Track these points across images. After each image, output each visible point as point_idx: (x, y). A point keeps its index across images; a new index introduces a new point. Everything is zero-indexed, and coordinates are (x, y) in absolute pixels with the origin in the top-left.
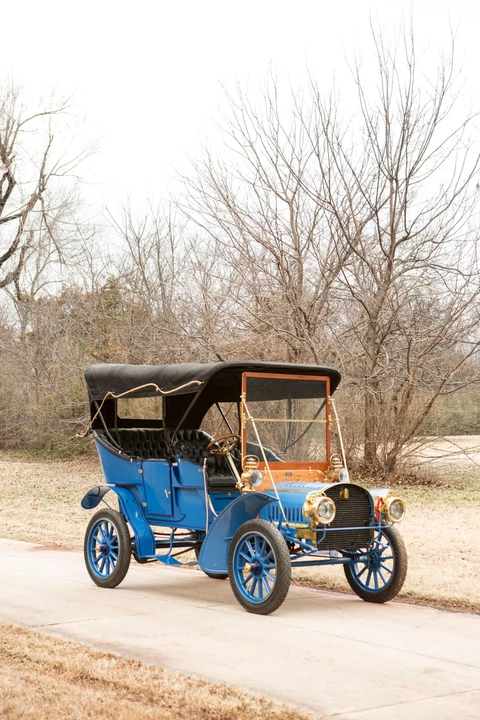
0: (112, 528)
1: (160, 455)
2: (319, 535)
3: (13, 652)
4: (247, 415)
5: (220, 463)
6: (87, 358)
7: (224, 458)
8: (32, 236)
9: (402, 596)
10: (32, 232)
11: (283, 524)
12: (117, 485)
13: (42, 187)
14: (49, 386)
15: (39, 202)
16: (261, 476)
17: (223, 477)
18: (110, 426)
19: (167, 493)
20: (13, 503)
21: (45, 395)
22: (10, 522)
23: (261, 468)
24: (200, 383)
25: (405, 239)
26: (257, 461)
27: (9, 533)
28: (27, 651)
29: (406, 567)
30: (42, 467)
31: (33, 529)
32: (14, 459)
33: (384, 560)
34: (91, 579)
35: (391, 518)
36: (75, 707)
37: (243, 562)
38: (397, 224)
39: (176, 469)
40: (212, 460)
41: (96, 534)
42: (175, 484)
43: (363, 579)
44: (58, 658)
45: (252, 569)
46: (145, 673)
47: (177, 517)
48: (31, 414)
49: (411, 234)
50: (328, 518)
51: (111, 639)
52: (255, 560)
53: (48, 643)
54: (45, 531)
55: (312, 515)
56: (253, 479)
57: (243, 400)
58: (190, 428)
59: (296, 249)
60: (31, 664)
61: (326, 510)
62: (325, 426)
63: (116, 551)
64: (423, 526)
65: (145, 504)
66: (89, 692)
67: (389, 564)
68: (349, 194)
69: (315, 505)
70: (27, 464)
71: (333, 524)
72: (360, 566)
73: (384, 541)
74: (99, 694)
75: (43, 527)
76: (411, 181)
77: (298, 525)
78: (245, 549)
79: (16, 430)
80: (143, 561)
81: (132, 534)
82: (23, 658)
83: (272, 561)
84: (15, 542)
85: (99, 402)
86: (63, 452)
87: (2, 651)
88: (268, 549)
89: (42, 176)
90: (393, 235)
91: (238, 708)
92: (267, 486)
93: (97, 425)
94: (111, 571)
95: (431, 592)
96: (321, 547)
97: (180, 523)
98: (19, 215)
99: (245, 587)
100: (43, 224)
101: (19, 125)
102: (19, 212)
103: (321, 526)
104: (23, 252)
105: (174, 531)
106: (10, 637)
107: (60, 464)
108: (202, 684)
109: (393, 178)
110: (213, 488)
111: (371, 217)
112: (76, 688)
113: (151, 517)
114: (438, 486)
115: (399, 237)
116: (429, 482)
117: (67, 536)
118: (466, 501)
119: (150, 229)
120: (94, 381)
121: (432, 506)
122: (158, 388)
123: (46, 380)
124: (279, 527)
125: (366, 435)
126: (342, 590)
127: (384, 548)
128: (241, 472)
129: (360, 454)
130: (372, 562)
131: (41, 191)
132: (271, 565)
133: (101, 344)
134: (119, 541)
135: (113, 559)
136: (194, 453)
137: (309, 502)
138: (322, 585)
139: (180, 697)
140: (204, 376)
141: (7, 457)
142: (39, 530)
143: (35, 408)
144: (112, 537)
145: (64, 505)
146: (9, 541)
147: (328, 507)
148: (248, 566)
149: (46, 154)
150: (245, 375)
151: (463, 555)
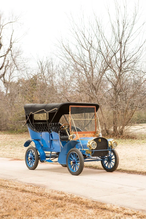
0: (33, 152)
1: (47, 130)
2: (92, 152)
3: (4, 185)
4: (71, 118)
5: (64, 132)
6: (27, 101)
7: (65, 131)
8: (8, 62)
9: (118, 170)
10: (8, 61)
11: (82, 149)
12: (34, 140)
13: (11, 46)
14: (15, 110)
15: (10, 51)
16: (75, 136)
17: (65, 137)
18: (32, 122)
19: (49, 142)
20: (4, 147)
21: (14, 113)
22: (4, 153)
23: (76, 133)
24: (57, 109)
25: (124, 62)
26: (74, 131)
27: (3, 156)
28: (8, 185)
29: (119, 161)
30: (13, 136)
31: (11, 155)
32: (4, 134)
33: (112, 159)
34: (27, 168)
35: (113, 147)
36: (20, 197)
37: (70, 160)
38: (122, 57)
39: (51, 135)
40: (62, 131)
41: (29, 154)
42: (51, 139)
43: (106, 165)
44: (17, 186)
45: (73, 163)
46: (40, 189)
47: (52, 148)
48: (10, 119)
49: (126, 60)
50: (94, 147)
51: (32, 182)
52: (74, 160)
53: (14, 183)
54: (14, 155)
55: (90, 147)
56: (73, 137)
57: (70, 114)
58: (56, 122)
59: (91, 66)
60: (9, 188)
61: (94, 145)
62: (94, 121)
63: (34, 159)
64: (129, 150)
65: (42, 145)
66: (24, 194)
67: (114, 161)
68: (107, 48)
69: (91, 144)
70: (9, 135)
71: (96, 149)
72: (106, 161)
73: (112, 154)
74: (27, 194)
75: (14, 154)
76: (126, 43)
77: (86, 150)
78: (71, 157)
79: (5, 124)
80: (42, 162)
81: (39, 154)
82: (7, 187)
83: (79, 160)
84: (5, 158)
85: (28, 115)
86: (20, 131)
87: (1, 185)
88: (77, 157)
89: (11, 43)
90: (121, 61)
91: (64, 197)
92: (77, 139)
93: (28, 122)
94: (33, 165)
95: (126, 169)
96: (93, 156)
97: (53, 150)
98: (4, 56)
99: (71, 168)
100: (12, 58)
101: (3, 26)
102: (3, 55)
103: (92, 150)
104: (5, 68)
105: (51, 152)
106: (3, 182)
107: (19, 135)
108: (56, 191)
109: (121, 43)
110: (62, 140)
111: (114, 55)
112: (21, 193)
113: (45, 149)
114: (136, 139)
115: (123, 61)
116: (133, 138)
117: (21, 156)
118: (143, 143)
119: (45, 60)
120: (27, 109)
121: (133, 145)
122: (45, 111)
123: (14, 109)
124: (81, 150)
125: (114, 124)
126: (101, 169)
127: (112, 156)
128: (70, 134)
129: (112, 130)
130: (109, 160)
131: (11, 48)
132: (78, 161)
133: (31, 97)
134: (35, 156)
135: (34, 161)
136: (57, 130)
137: (89, 143)
138: (96, 168)
139: (49, 194)
140: (58, 107)
141: (2, 133)
142: (12, 155)
143: (11, 117)
144: (33, 155)
145: (20, 147)
146: (3, 158)
147: (95, 144)
148: (72, 162)
149: (12, 36)
150: (70, 106)
151: (139, 158)
